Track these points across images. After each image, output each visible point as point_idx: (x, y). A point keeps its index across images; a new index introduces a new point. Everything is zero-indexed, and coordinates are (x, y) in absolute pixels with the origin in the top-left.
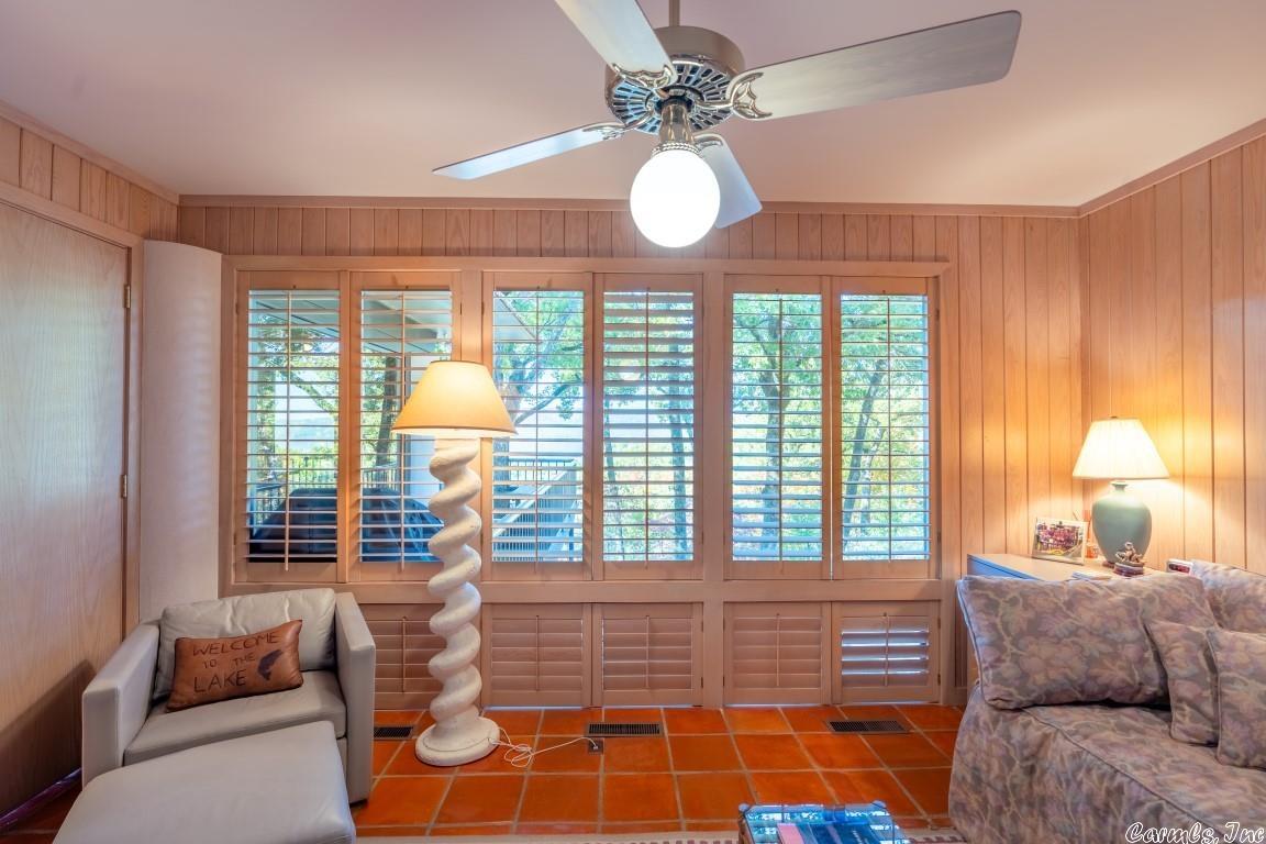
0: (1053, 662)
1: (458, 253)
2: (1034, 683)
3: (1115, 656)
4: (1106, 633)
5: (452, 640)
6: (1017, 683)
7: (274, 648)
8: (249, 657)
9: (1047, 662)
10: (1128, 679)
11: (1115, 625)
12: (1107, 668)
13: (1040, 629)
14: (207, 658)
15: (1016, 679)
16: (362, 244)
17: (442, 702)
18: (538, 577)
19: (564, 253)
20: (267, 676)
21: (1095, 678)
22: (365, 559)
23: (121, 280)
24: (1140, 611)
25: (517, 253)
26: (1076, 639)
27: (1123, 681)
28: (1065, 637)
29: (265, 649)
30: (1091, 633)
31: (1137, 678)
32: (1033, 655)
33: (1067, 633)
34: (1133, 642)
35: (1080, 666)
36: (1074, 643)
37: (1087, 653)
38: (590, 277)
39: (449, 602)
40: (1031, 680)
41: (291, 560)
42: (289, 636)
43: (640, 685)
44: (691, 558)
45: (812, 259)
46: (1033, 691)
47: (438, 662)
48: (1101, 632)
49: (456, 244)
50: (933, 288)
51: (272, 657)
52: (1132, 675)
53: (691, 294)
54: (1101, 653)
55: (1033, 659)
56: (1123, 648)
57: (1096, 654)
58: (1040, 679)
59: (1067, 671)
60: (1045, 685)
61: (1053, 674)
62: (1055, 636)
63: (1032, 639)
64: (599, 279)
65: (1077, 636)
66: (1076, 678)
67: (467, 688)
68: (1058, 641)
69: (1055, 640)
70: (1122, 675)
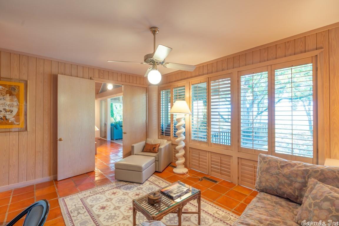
0: (269, 181)
1: (186, 79)
2: (262, 185)
3: (290, 185)
4: (289, 177)
5: (180, 151)
6: (259, 184)
7: (155, 146)
8: (152, 147)
9: (267, 180)
10: (293, 193)
11: (295, 176)
12: (285, 187)
13: (268, 171)
14: (148, 146)
15: (259, 183)
16: (173, 80)
17: (177, 162)
18: (199, 144)
19: (203, 75)
20: (153, 150)
21: (280, 189)
22: (174, 136)
23: (146, 92)
24: (308, 174)
25: (195, 76)
26: (278, 176)
27: (290, 193)
28: (275, 174)
29: (154, 146)
30: (284, 176)
31: (297, 194)
32: (264, 177)
33: (276, 174)
34: (299, 183)
35: (276, 184)
36: (277, 177)
37: (280, 181)
38: (208, 78)
39: (179, 144)
40: (262, 184)
41: (165, 135)
42: (158, 145)
43: (218, 172)
44: (230, 145)
45: (264, 61)
46: (261, 187)
47: (177, 155)
48: (288, 177)
49: (186, 77)
50: (315, 60)
51: (155, 147)
52: (295, 192)
53: (230, 78)
54: (285, 182)
55: (264, 178)
56: (295, 183)
57: (283, 182)
58: (264, 184)
59: (272, 184)
60: (265, 186)
61: (267, 184)
62: (272, 174)
63: (265, 173)
64: (210, 79)
65: (278, 175)
66: (274, 187)
67: (181, 161)
68: (272, 175)
69: (271, 175)
70: (290, 191)
